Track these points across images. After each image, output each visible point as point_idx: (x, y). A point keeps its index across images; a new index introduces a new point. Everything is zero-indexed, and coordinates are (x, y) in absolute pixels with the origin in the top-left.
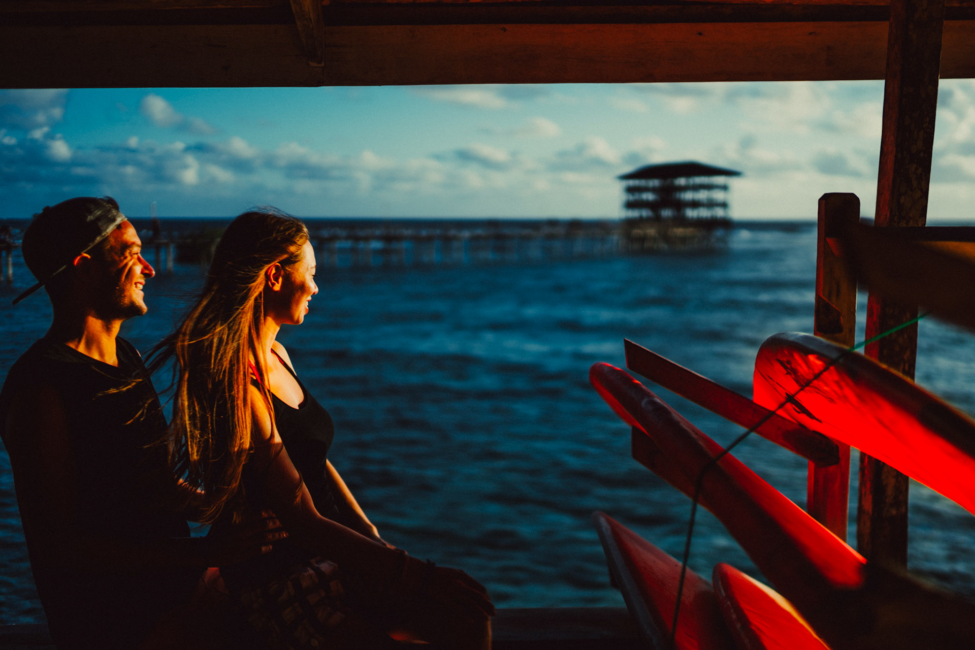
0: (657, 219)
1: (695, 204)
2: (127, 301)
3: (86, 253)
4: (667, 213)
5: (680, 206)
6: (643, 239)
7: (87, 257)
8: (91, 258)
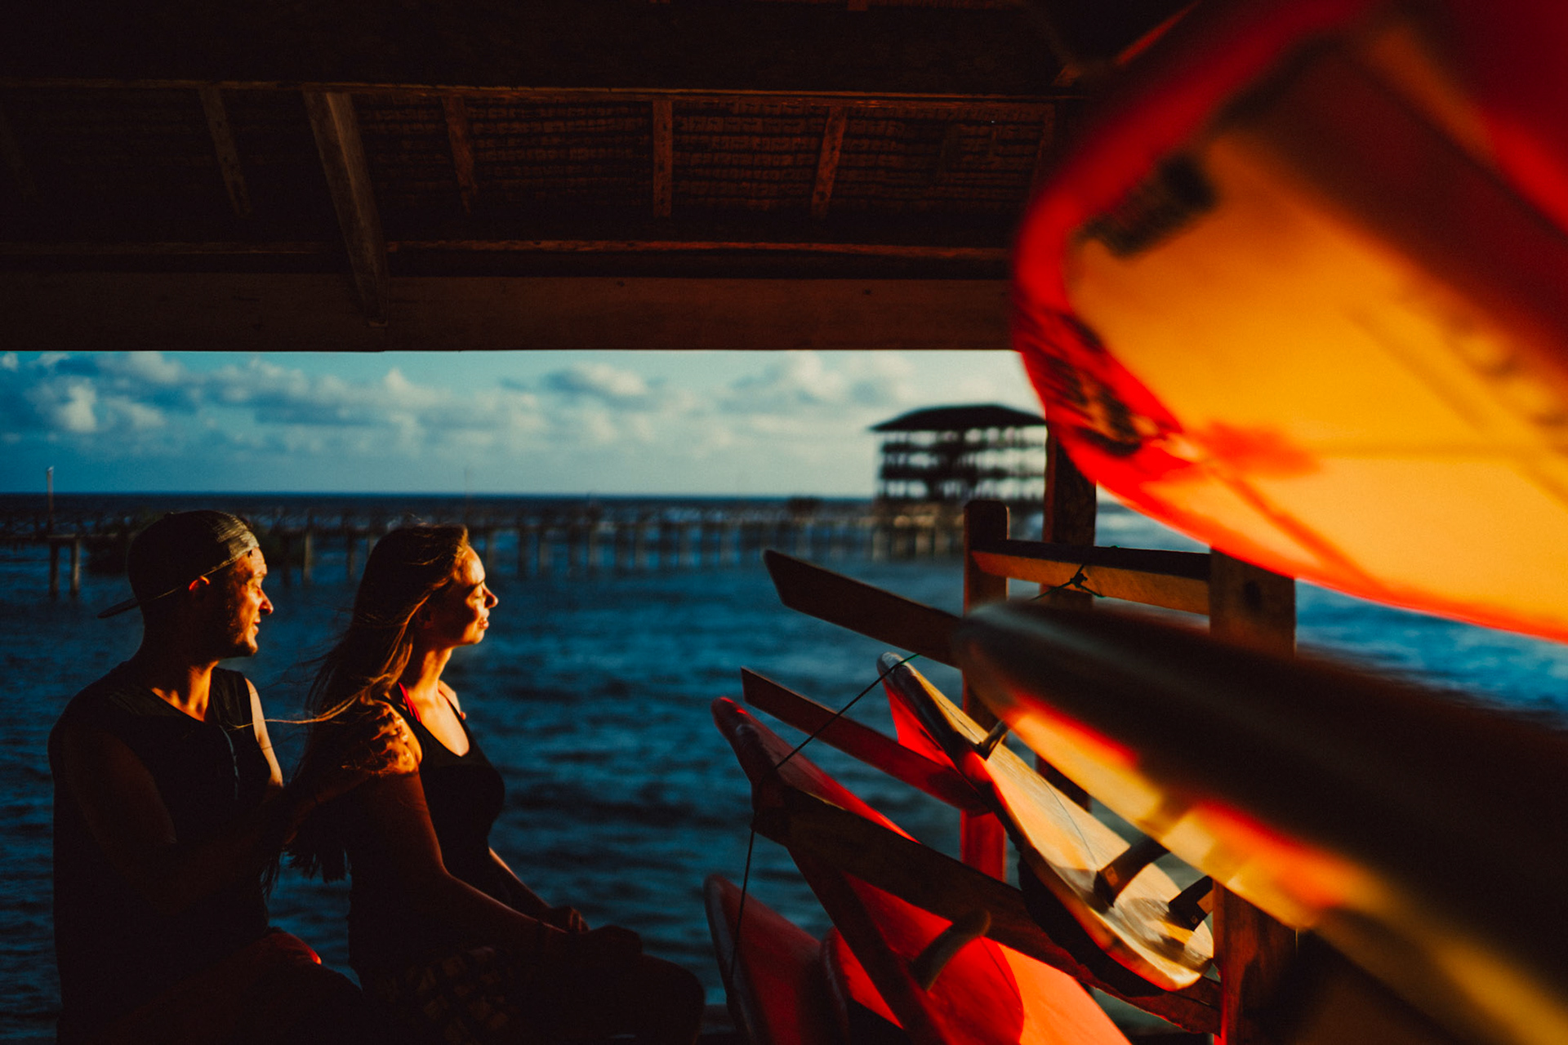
0: (934, 497)
1: (999, 474)
2: (238, 641)
3: (206, 577)
4: (950, 488)
5: (973, 475)
6: (913, 531)
7: (205, 582)
8: (210, 584)
